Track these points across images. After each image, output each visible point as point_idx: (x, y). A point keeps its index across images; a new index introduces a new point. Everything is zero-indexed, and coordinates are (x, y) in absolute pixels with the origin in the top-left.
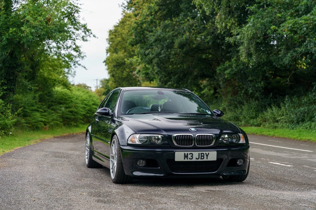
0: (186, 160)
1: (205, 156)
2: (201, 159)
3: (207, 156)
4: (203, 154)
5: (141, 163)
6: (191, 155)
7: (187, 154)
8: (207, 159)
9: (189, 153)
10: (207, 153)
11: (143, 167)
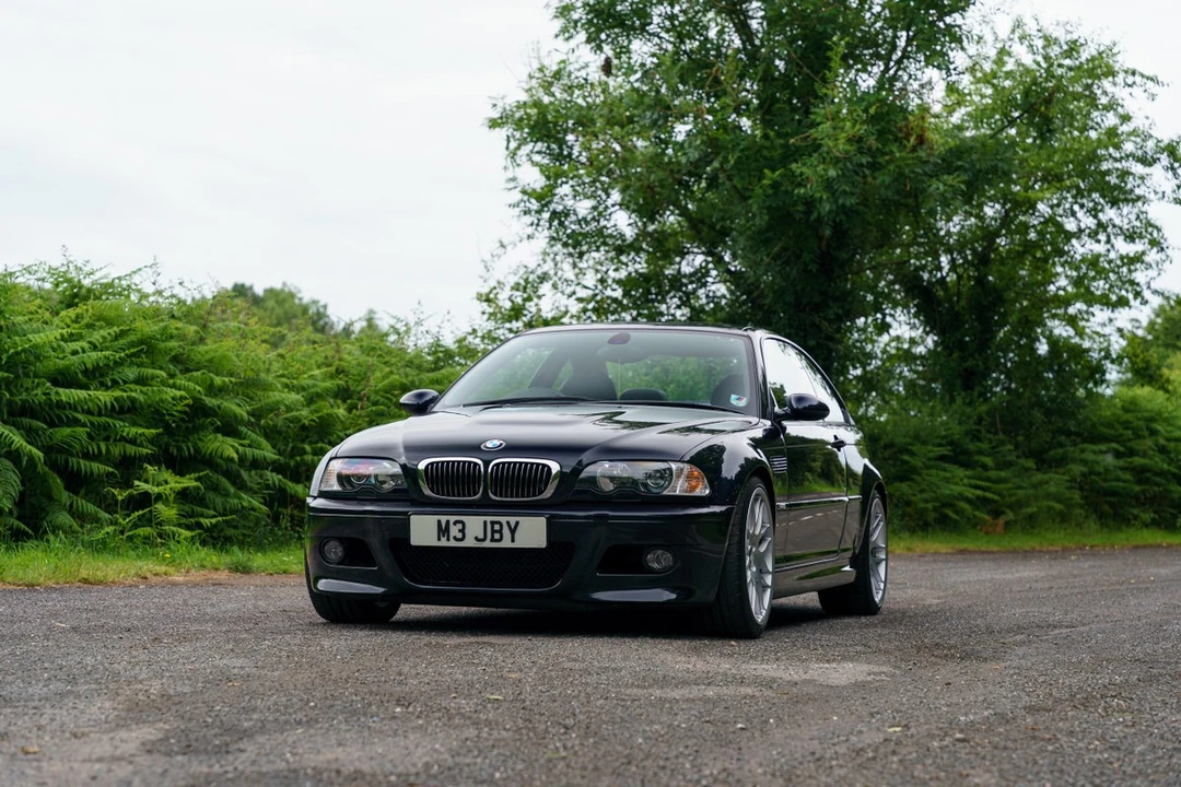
0: (444, 543)
1: (506, 531)
3: (513, 531)
4: (500, 523)
5: (335, 551)
6: (460, 526)
7: (448, 522)
8: (513, 541)
9: (453, 519)
10: (513, 520)
11: (338, 564)
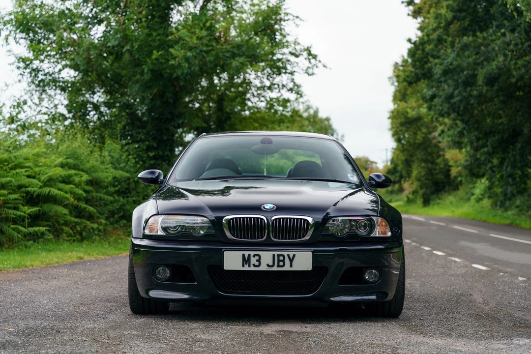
0: (246, 268)
1: (287, 261)
2: (279, 266)
3: (291, 260)
4: (283, 256)
5: (164, 273)
6: (257, 258)
7: (249, 255)
8: (291, 266)
9: (252, 253)
10: (291, 254)
11: (166, 281)
